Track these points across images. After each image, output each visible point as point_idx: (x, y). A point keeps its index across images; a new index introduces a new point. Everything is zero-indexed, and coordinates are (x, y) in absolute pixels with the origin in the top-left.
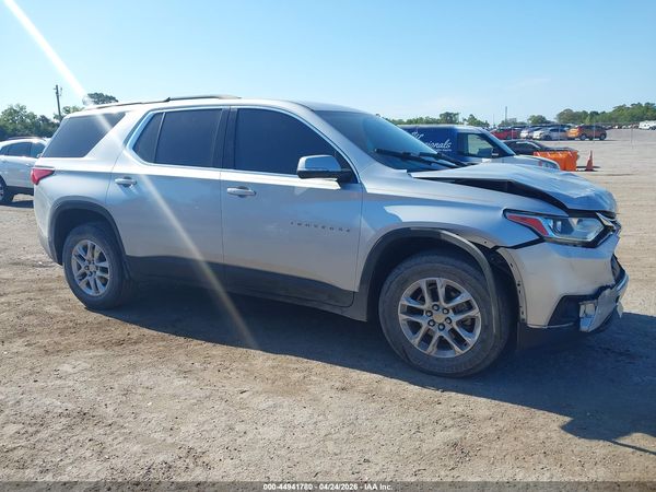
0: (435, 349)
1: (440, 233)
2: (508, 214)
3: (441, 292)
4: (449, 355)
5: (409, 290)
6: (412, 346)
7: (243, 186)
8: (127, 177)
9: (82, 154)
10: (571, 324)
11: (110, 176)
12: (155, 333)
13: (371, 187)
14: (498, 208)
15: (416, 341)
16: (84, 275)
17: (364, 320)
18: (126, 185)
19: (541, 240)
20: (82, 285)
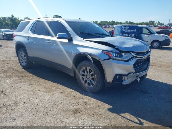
0: (87, 85)
1: (87, 55)
2: (103, 51)
3: (88, 71)
4: (90, 87)
5: (82, 70)
6: (82, 84)
7: (49, 40)
8: (29, 37)
9: (21, 31)
10: (121, 82)
11: (25, 37)
12: (32, 75)
13: (75, 42)
14: (100, 49)
15: (83, 82)
16: (22, 60)
17: (73, 76)
18: (28, 39)
19: (110, 58)
20: (21, 62)
